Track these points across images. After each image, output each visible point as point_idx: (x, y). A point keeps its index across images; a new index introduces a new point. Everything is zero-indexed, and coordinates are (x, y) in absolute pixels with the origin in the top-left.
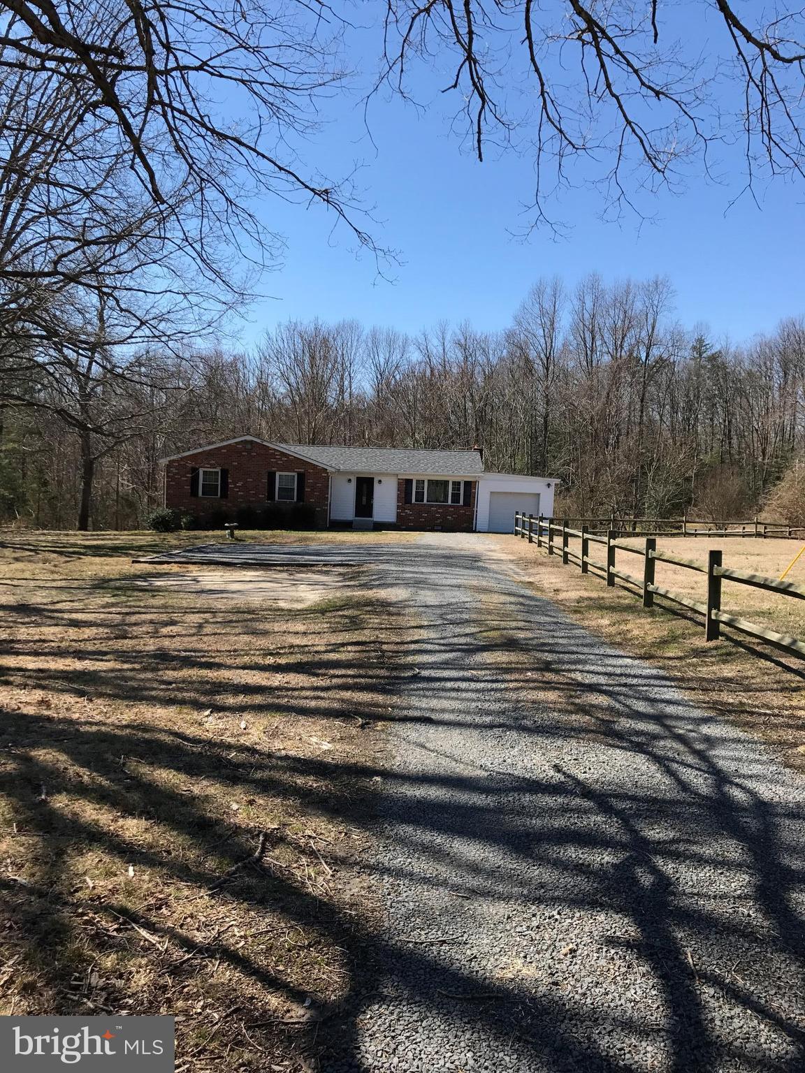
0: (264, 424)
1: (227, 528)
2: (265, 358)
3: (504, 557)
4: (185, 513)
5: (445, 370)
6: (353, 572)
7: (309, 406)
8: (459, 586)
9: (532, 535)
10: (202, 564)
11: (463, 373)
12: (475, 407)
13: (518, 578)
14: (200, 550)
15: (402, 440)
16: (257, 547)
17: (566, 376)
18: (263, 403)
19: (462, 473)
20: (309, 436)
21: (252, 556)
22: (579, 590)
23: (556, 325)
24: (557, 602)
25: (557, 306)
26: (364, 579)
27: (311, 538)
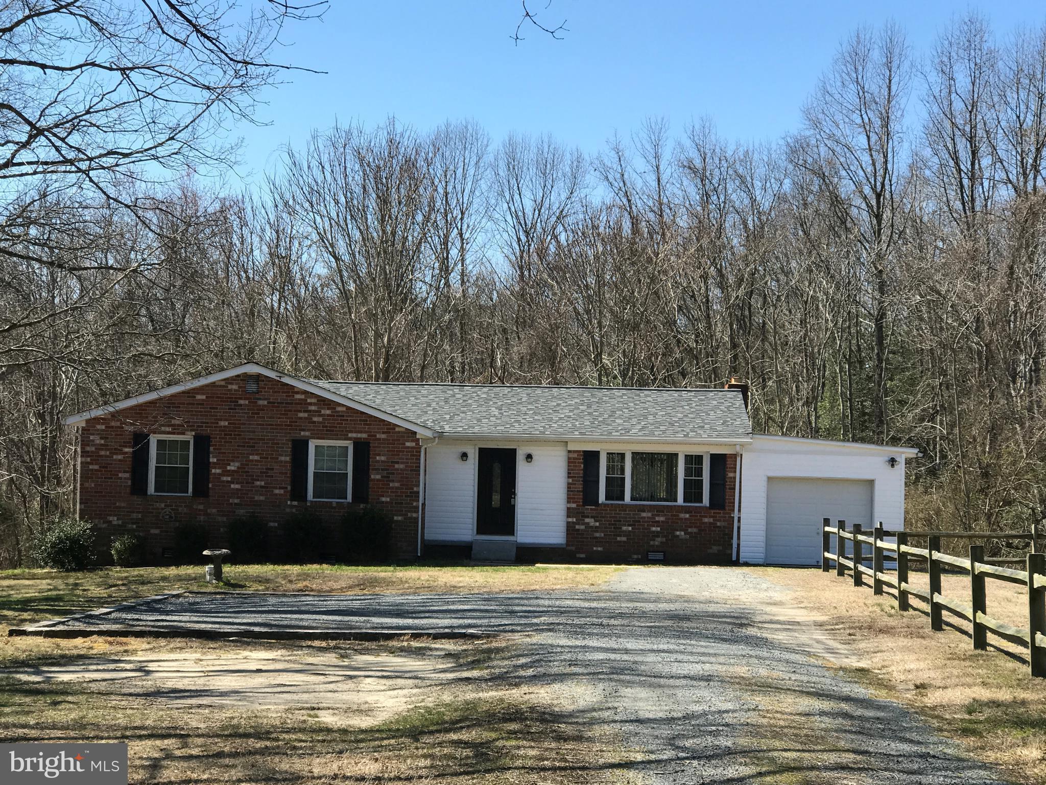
0: (282, 339)
1: (205, 561)
2: (286, 204)
3: (801, 615)
4: (120, 531)
5: (662, 223)
6: (477, 651)
7: (377, 300)
8: (708, 679)
9: (862, 568)
10: (157, 635)
11: (701, 227)
12: (727, 298)
13: (835, 661)
14: (151, 607)
15: (575, 370)
16: (273, 600)
17: (918, 233)
18: (282, 298)
19: (705, 437)
20: (377, 364)
21: (260, 618)
22: (970, 686)
23: (894, 126)
24: (923, 710)
25: (894, 88)
26: (500, 665)
27: (384, 579)
